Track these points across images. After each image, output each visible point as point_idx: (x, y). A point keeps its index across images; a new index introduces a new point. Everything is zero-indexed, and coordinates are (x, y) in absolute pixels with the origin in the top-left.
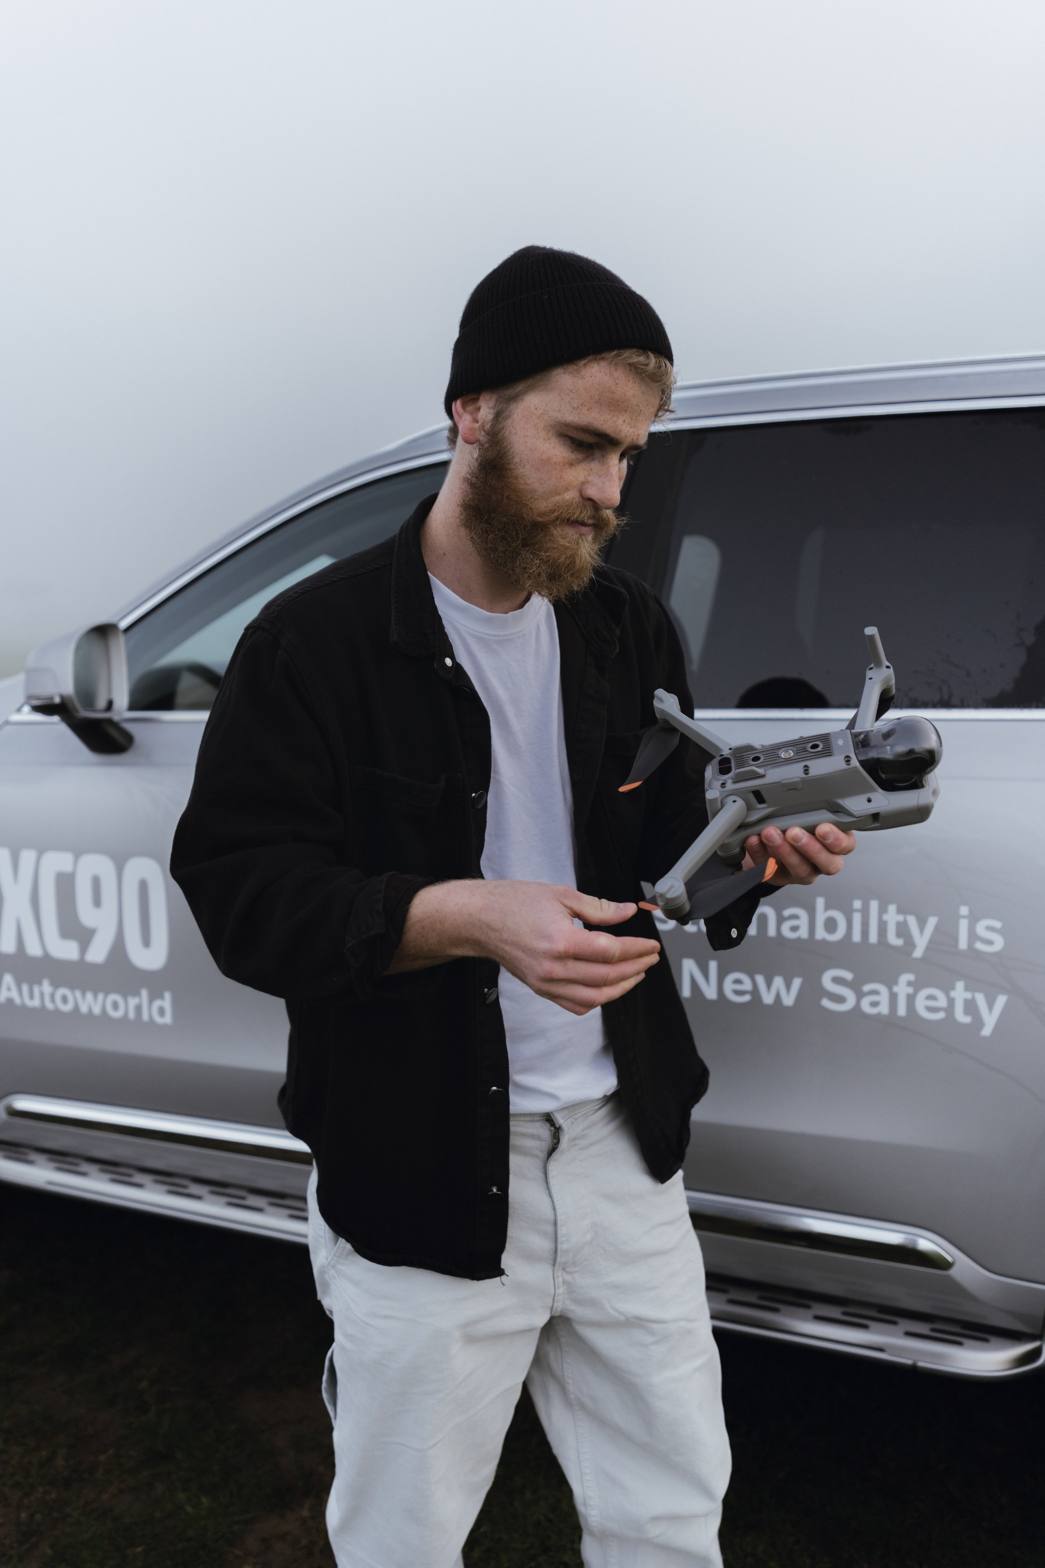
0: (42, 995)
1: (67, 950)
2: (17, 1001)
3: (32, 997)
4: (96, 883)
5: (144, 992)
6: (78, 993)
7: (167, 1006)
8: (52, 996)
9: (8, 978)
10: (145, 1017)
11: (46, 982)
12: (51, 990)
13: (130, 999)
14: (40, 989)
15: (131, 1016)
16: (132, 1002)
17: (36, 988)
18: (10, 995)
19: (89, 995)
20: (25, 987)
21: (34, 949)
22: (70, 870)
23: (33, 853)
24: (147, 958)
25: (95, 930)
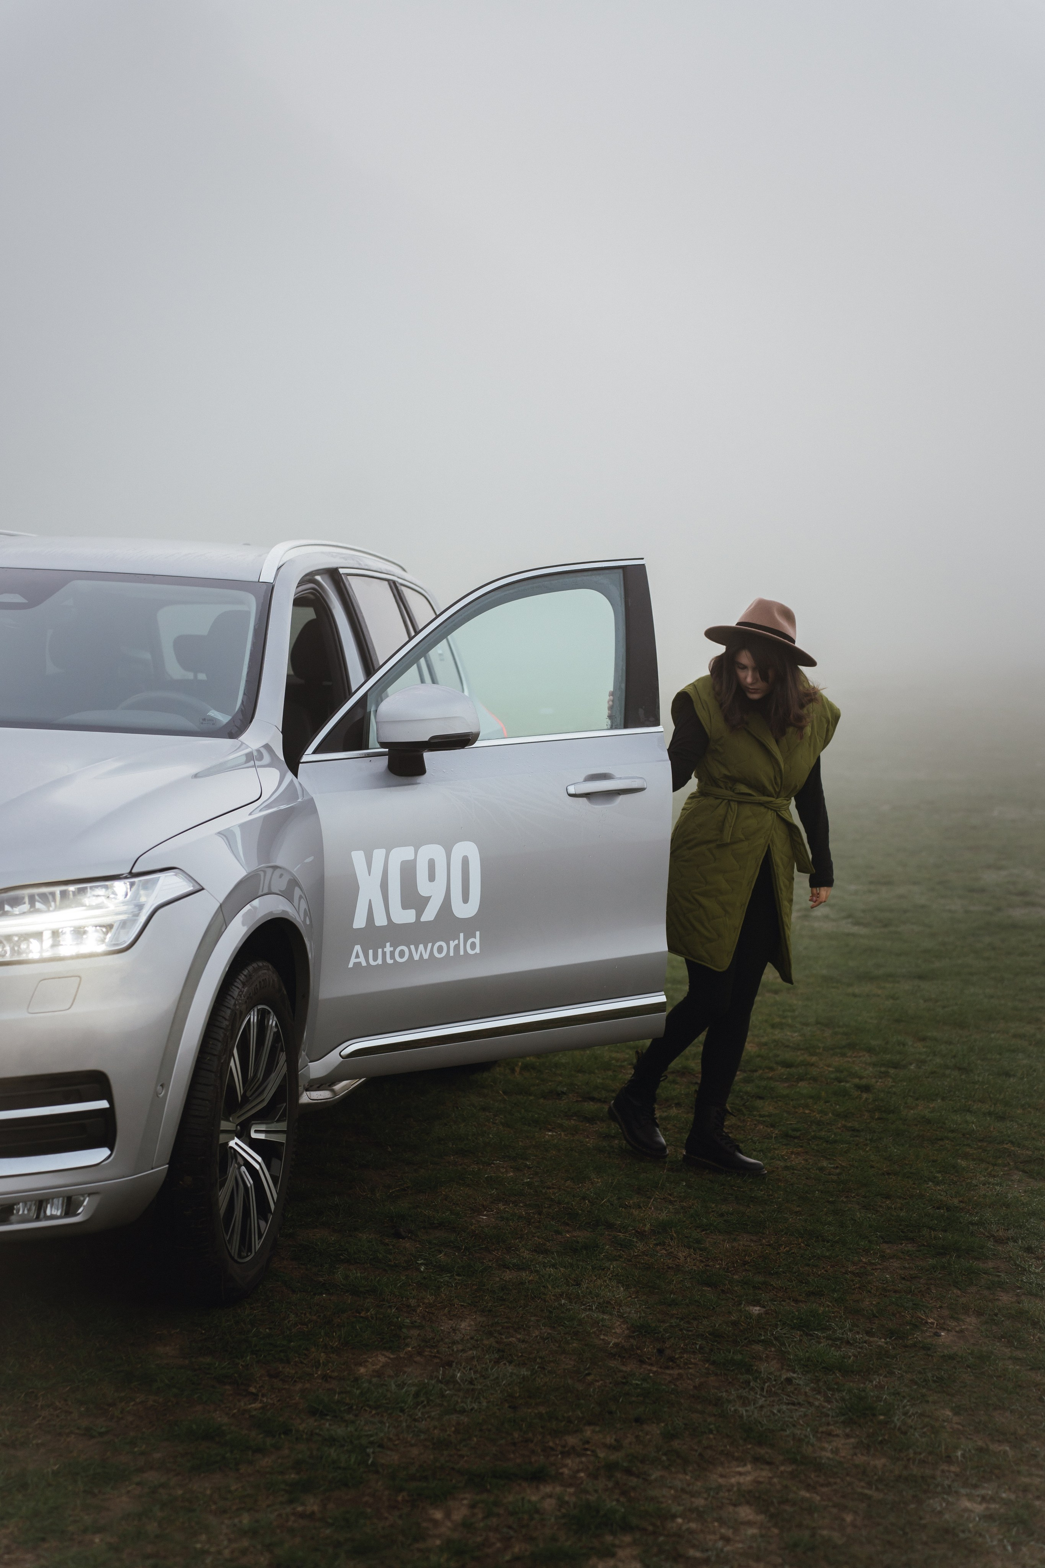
0: (384, 954)
1: (407, 917)
2: (364, 964)
3: (375, 959)
4: (432, 865)
5: (462, 935)
6: (412, 947)
7: (477, 941)
8: (392, 954)
9: (358, 948)
10: (462, 953)
11: (388, 944)
12: (392, 949)
13: (451, 942)
14: (383, 950)
15: (452, 954)
16: (452, 944)
17: (380, 951)
18: (357, 960)
19: (421, 947)
20: (371, 952)
21: (380, 920)
22: (413, 858)
23: (383, 851)
24: (464, 910)
25: (430, 897)
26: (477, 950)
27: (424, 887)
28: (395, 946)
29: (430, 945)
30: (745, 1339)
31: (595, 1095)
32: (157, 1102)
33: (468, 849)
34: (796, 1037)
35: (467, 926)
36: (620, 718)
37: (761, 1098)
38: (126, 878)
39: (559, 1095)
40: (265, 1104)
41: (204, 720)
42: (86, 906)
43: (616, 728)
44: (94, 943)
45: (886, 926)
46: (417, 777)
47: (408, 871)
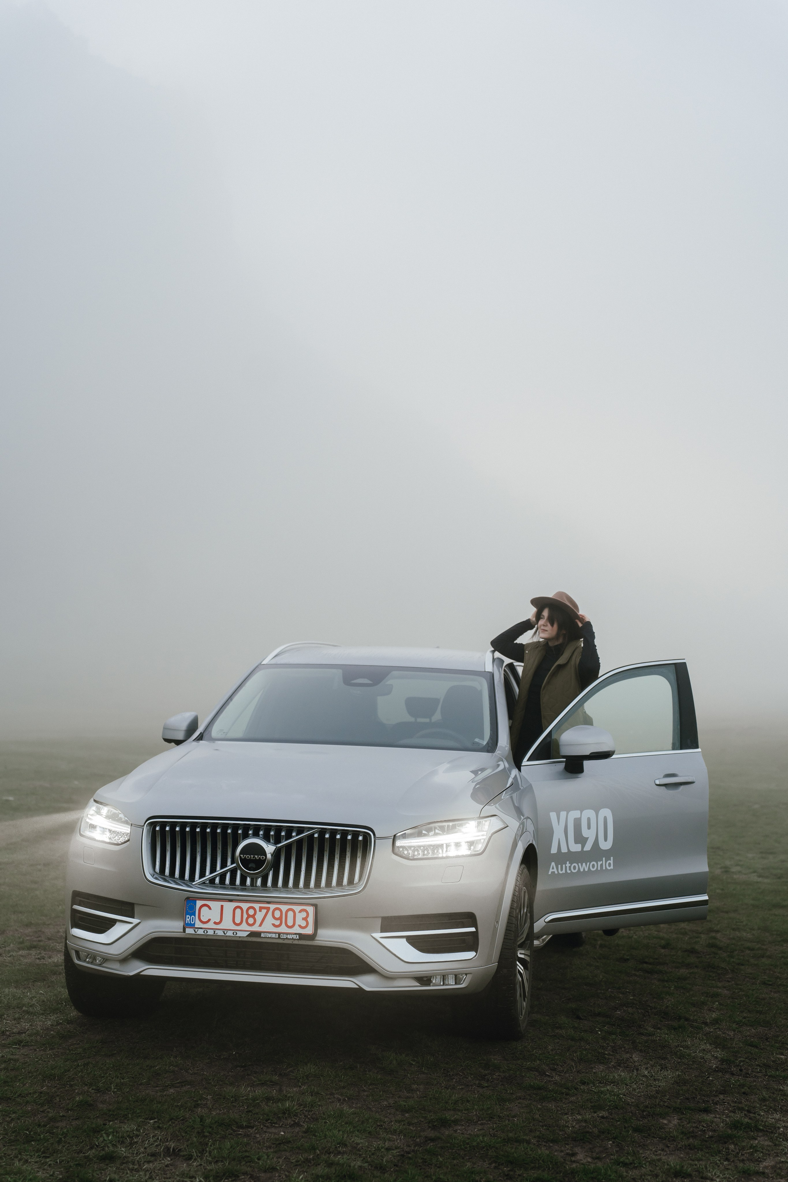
0: (566, 867)
1: (576, 848)
2: (556, 872)
3: (562, 870)
4: (589, 820)
5: (604, 859)
6: (580, 864)
7: (612, 862)
8: (570, 867)
9: (553, 864)
10: (604, 868)
11: (568, 862)
12: (570, 865)
13: (599, 862)
14: (565, 865)
15: (599, 869)
16: (600, 863)
17: (564, 865)
18: (553, 870)
19: (584, 864)
20: (559, 866)
21: (564, 850)
22: (579, 816)
23: (565, 813)
24: (606, 845)
25: (588, 838)
26: (612, 867)
27: (585, 833)
28: (571, 863)
29: (588, 863)
30: (782, 1068)
31: (647, 960)
32: (495, 929)
33: (606, 813)
34: (749, 936)
35: (607, 854)
36: (678, 744)
37: (743, 965)
38: (476, 819)
39: (626, 960)
40: (523, 940)
41: (473, 743)
42: (462, 832)
43: (677, 749)
44: (464, 851)
45: (779, 878)
46: (578, 774)
47: (577, 824)
